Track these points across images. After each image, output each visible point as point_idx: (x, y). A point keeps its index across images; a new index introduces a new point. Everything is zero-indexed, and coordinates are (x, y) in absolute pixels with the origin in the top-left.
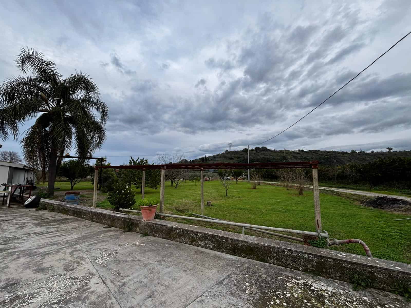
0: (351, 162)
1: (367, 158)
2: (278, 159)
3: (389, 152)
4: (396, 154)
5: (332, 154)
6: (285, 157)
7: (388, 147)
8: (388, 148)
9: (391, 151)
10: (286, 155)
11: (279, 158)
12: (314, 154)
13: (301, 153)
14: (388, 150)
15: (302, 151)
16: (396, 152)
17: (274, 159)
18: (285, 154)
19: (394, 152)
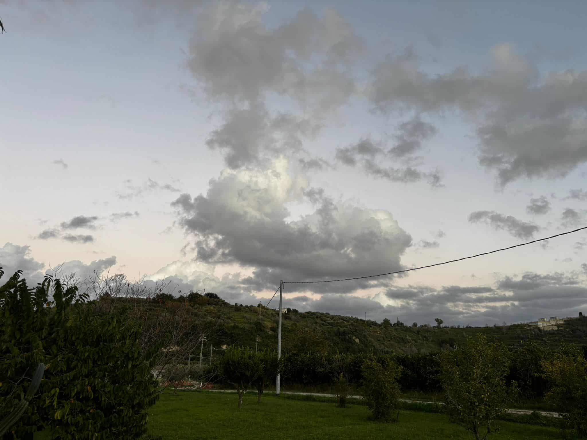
0: (383, 344)
1: (407, 337)
2: (244, 329)
3: (438, 327)
4: (447, 333)
5: (352, 324)
6: (260, 324)
7: (436, 318)
8: (437, 320)
9: (442, 325)
10: (262, 320)
11: (247, 326)
12: (318, 320)
13: (293, 317)
14: (436, 324)
15: (295, 311)
16: (448, 327)
17: (234, 327)
18: (261, 317)
19: (444, 327)
